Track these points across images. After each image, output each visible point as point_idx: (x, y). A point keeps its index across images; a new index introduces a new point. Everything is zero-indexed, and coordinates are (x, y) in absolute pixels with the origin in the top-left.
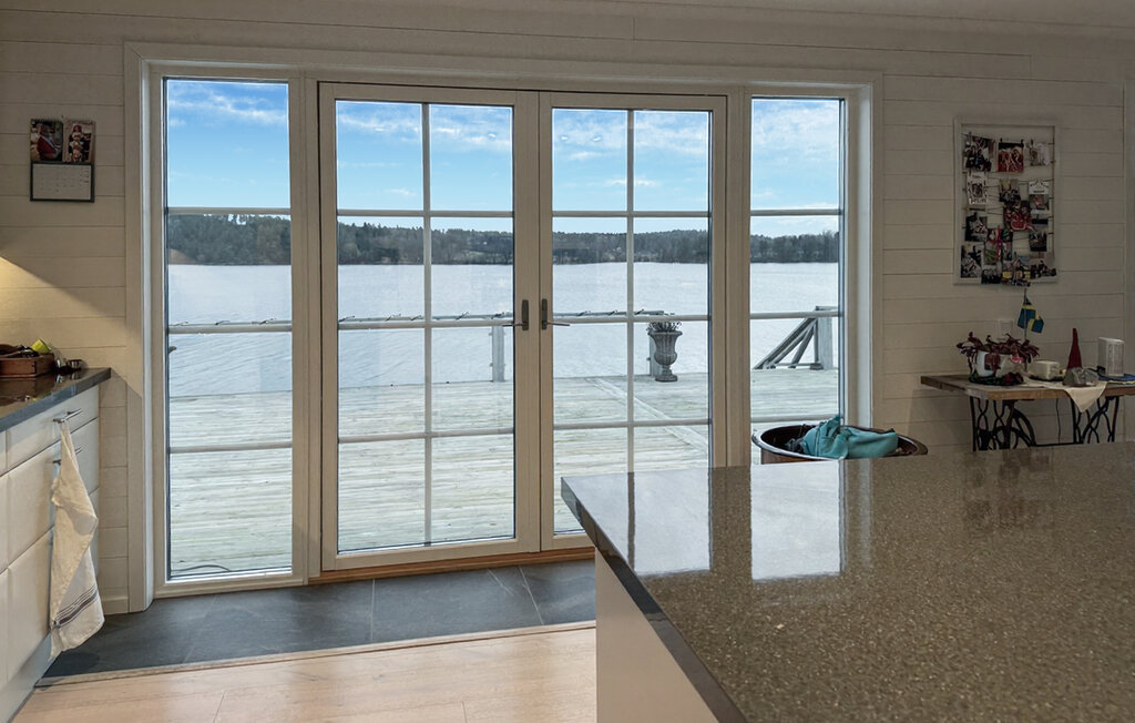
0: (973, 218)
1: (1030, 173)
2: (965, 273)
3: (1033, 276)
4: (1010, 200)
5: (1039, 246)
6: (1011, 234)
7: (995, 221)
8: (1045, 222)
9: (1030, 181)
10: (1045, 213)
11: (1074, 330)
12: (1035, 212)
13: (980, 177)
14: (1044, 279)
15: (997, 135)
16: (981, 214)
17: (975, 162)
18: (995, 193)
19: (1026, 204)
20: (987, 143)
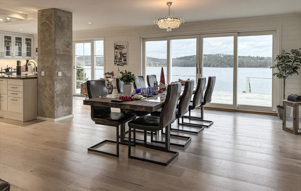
0: (116, 56)
1: (124, 50)
2: (115, 64)
3: (124, 65)
4: (121, 53)
5: (125, 60)
6: (121, 58)
7: (119, 57)
8: (126, 57)
9: (124, 51)
10: (126, 55)
11: (125, 71)
12: (124, 55)
13: (117, 50)
14: (126, 65)
15: (119, 44)
16: (117, 56)
17: (116, 48)
18: (119, 53)
19: (123, 54)
20: (118, 46)
